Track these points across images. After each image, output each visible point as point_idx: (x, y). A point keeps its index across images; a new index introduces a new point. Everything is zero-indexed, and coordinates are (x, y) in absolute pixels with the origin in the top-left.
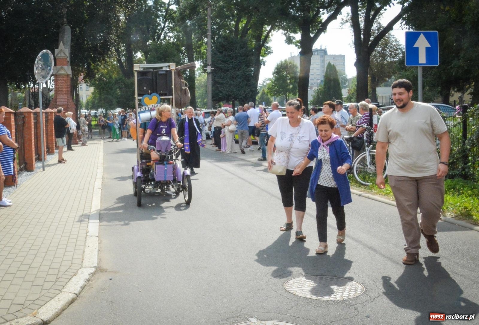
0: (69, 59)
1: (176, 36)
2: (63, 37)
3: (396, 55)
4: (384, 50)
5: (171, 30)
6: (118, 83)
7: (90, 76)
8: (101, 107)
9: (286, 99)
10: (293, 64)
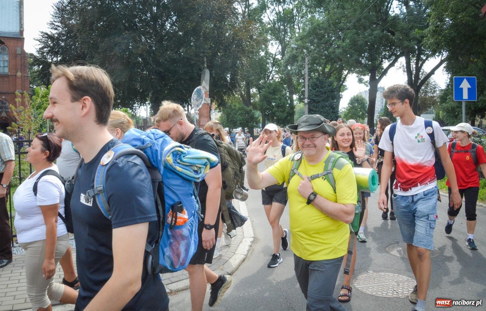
0: (208, 93)
1: (280, 77)
2: (204, 77)
3: (435, 91)
4: (426, 88)
5: (277, 72)
6: (240, 110)
7: (221, 105)
8: (228, 127)
10: (363, 98)
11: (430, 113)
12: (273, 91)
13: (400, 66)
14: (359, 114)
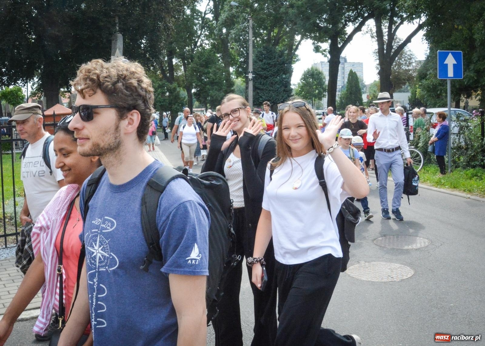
1: (211, 43)
2: (116, 44)
3: (410, 63)
4: (400, 59)
5: (208, 37)
9: (312, 103)
10: (319, 71)
11: (404, 92)
12: (206, 63)
13: (367, 30)
14: (315, 92)
